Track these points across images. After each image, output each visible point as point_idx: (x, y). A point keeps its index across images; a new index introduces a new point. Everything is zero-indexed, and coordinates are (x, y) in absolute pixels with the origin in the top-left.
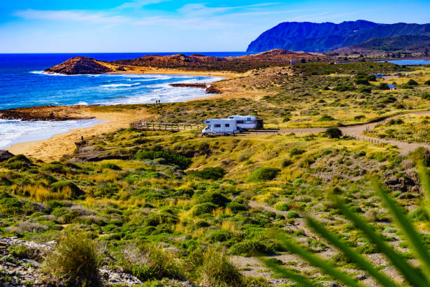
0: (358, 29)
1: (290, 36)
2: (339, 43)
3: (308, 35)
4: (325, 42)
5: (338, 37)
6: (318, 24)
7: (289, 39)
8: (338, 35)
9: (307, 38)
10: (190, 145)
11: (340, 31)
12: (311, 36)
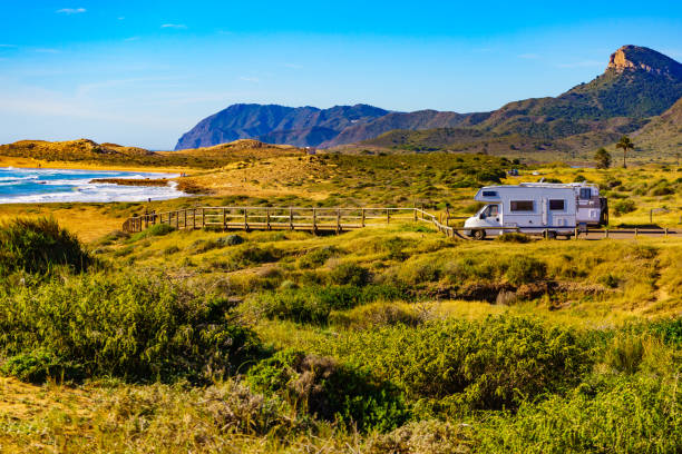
0: (357, 118)
1: (247, 126)
2: (329, 138)
3: (275, 126)
4: (307, 137)
5: (326, 129)
6: (293, 109)
7: (245, 130)
8: (327, 126)
9: (276, 130)
10: (471, 263)
11: (328, 121)
12: (281, 127)
